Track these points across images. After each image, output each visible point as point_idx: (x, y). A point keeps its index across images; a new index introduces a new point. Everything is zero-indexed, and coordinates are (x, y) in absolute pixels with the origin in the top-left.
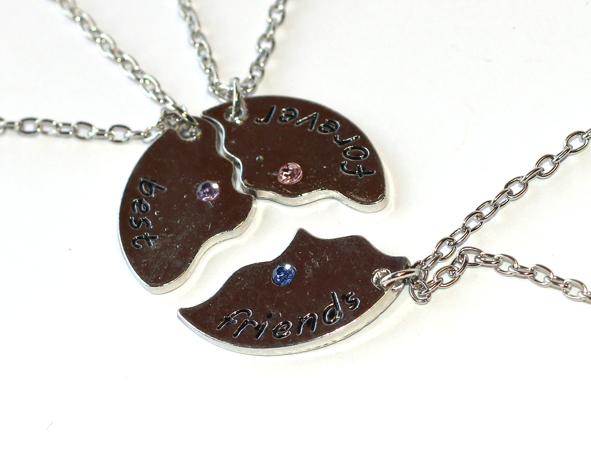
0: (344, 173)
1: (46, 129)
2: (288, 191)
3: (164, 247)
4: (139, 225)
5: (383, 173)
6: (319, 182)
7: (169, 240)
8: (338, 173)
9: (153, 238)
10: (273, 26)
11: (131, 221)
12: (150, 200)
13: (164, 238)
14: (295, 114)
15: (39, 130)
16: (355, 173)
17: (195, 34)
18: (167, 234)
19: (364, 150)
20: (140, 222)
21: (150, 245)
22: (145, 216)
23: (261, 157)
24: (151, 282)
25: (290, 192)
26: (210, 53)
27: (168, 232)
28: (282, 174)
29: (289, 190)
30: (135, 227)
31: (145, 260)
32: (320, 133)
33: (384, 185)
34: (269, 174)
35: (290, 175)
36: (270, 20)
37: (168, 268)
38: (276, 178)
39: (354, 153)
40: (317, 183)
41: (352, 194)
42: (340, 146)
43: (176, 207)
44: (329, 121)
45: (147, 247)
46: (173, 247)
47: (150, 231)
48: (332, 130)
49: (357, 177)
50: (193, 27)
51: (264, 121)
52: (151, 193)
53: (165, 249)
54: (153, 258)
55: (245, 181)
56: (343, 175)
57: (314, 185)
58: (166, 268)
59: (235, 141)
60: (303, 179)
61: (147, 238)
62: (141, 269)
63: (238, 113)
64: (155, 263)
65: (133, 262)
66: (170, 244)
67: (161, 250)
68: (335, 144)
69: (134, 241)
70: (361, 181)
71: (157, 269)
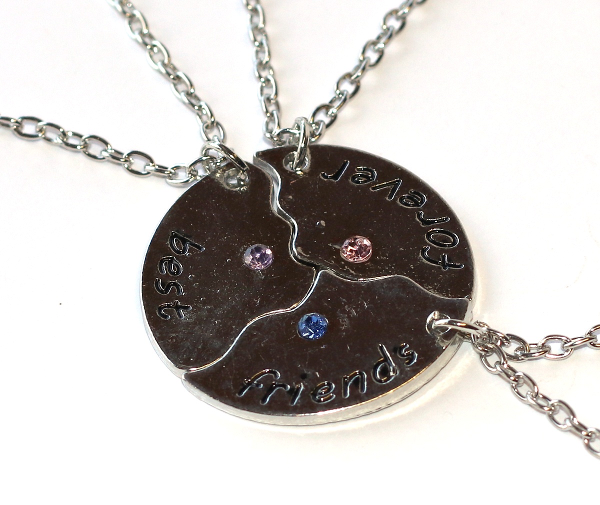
0: (424, 260)
1: (49, 135)
2: (351, 271)
3: (199, 321)
4: (167, 290)
5: (473, 269)
6: (391, 267)
7: (205, 313)
8: (417, 260)
9: (185, 308)
10: (364, 67)
11: (157, 283)
12: (183, 260)
13: (199, 309)
14: (373, 176)
15: (40, 135)
16: (437, 263)
17: (263, 66)
18: (204, 306)
19: (453, 237)
20: (169, 286)
21: (180, 316)
22: (176, 278)
23: (323, 223)
24: (181, 364)
25: (353, 272)
26: (276, 94)
27: (204, 303)
28: (347, 247)
29: (353, 271)
30: (161, 292)
31: (174, 335)
32: (401, 205)
33: (472, 285)
34: (330, 245)
35: (356, 251)
36: (362, 58)
37: (203, 348)
38: (337, 252)
39: (441, 237)
40: (389, 266)
41: (430, 289)
42: (423, 226)
43: (216, 272)
44: (415, 193)
45: (177, 318)
46: (211, 323)
47: (181, 298)
48: (417, 204)
49: (440, 268)
50: (260, 55)
51: (332, 177)
52: (184, 251)
53: (200, 324)
54: (184, 333)
55: (299, 248)
56: (423, 263)
57: (385, 269)
58: (200, 347)
59: (293, 196)
60: (372, 259)
61: (178, 308)
62: (168, 345)
63: (301, 163)
64: (187, 339)
65: (158, 335)
66: (207, 318)
67: (195, 323)
68: (418, 222)
69: (160, 309)
70: (442, 273)
71: (188, 348)
